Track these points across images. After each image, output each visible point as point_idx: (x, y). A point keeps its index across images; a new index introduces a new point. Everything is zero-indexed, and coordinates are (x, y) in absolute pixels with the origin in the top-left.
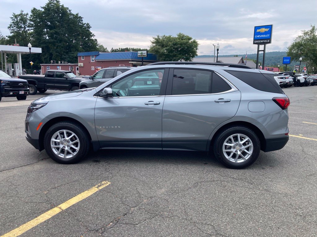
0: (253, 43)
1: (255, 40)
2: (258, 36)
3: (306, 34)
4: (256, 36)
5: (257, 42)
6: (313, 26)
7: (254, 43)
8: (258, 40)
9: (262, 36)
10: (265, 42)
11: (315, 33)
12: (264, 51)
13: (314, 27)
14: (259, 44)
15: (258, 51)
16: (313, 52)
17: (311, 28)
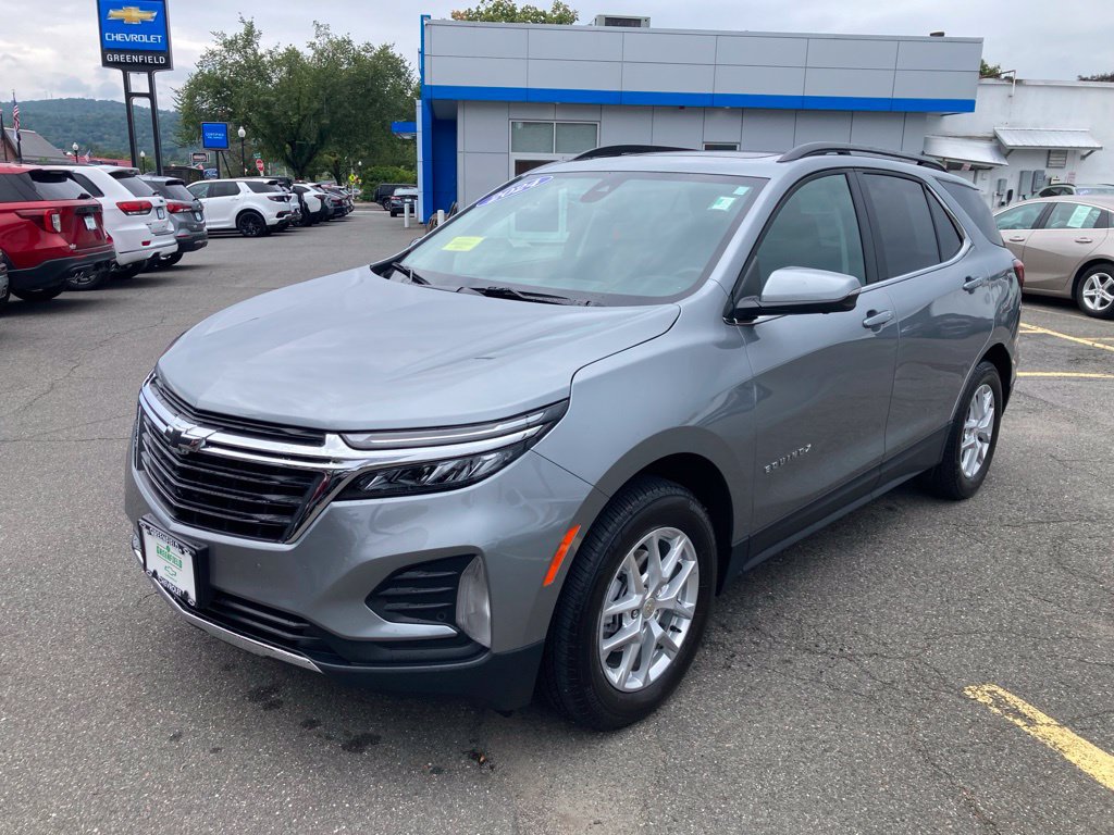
0: (101, 63)
1: (107, 49)
2: (119, 37)
3: (230, 45)
4: (110, 37)
5: (116, 57)
6: (247, 21)
7: (106, 63)
8: (119, 51)
9: (134, 37)
10: (148, 63)
11: (255, 46)
12: (151, 96)
13: (251, 25)
14: (127, 68)
15: (129, 95)
16: (266, 112)
17: (241, 30)
